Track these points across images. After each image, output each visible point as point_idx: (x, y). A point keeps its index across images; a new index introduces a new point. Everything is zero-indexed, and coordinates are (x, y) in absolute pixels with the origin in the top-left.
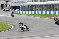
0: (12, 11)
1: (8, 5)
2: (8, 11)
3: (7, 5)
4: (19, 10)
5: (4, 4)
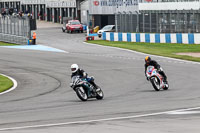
0: (91, 32)
1: (84, 13)
5: (71, 9)
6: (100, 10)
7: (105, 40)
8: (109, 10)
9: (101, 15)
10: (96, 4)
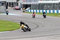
0: (23, 9)
2: (19, 9)
3: (18, 4)
4: (30, 8)
5: (15, 3)
6: (25, 3)
7: (28, 12)
8: (28, 3)
9: (26, 5)
10: (24, 1)
